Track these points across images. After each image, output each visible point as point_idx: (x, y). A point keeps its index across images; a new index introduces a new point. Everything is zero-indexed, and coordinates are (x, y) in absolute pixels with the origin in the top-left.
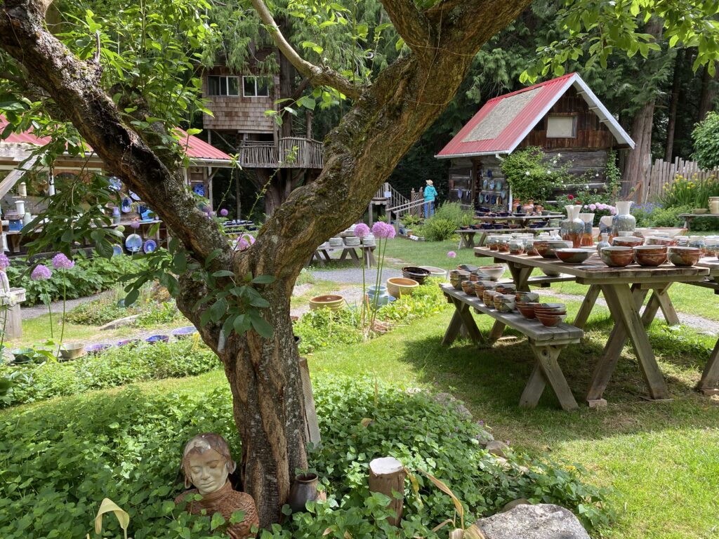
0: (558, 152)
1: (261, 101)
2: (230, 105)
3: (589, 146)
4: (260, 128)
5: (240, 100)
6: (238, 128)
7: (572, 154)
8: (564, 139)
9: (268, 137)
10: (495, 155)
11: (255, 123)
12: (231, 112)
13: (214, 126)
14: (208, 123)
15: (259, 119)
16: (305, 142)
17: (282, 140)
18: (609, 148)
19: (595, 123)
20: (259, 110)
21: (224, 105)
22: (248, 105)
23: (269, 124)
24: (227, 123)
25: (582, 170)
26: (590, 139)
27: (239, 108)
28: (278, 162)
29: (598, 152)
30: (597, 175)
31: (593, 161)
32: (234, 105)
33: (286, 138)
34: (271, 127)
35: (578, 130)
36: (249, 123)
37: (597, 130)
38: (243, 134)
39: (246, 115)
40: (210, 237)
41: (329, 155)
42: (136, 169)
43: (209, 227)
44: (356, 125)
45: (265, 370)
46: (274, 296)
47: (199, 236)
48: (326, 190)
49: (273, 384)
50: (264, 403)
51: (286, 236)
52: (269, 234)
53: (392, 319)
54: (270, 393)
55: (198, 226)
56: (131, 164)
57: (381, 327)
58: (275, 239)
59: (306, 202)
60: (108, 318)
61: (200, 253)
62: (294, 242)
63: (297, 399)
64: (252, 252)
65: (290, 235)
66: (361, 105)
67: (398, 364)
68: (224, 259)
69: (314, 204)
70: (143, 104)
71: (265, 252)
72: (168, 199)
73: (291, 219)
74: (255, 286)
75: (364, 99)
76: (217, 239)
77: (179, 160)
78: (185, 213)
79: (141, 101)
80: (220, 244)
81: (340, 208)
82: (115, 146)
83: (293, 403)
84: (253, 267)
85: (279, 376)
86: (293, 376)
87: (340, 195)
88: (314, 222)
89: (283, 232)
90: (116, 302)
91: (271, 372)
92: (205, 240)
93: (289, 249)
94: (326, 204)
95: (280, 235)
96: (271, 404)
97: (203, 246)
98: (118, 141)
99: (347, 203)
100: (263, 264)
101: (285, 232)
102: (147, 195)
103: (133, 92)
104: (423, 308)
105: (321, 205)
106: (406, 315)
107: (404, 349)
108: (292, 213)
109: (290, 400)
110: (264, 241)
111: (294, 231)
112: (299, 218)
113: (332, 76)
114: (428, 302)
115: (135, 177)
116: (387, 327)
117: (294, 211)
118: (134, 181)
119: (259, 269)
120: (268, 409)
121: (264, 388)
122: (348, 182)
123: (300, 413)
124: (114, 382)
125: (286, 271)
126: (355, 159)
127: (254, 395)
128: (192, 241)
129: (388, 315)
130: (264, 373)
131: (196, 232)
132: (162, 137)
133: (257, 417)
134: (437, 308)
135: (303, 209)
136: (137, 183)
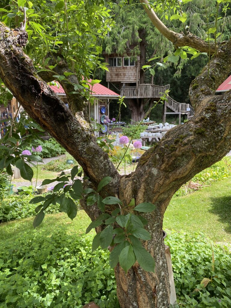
1: (131, 68)
2: (118, 70)
4: (131, 80)
5: (122, 68)
6: (121, 81)
9: (133, 85)
11: (128, 78)
12: (118, 74)
13: (111, 80)
14: (108, 79)
15: (130, 76)
16: (150, 86)
17: (140, 86)
20: (130, 72)
21: (115, 71)
22: (126, 70)
23: (134, 78)
24: (116, 79)
27: (121, 72)
28: (138, 95)
32: (120, 70)
33: (142, 84)
34: (135, 80)
36: (126, 78)
38: (123, 83)
39: (124, 75)
40: (102, 165)
41: (198, 97)
42: (45, 113)
43: (102, 158)
44: (217, 71)
45: (142, 273)
47: (93, 165)
48: (203, 129)
49: (148, 285)
50: (141, 298)
51: (165, 170)
52: (150, 166)
54: (146, 291)
55: (94, 157)
56: (41, 108)
57: (195, 186)
58: (155, 171)
59: (185, 141)
60: (62, 169)
61: (95, 179)
62: (172, 176)
63: (166, 291)
64: (134, 179)
65: (170, 170)
66: (220, 56)
67: (208, 213)
68: (112, 183)
69: (194, 143)
70: (64, 64)
71: (146, 181)
72: (71, 136)
73: (171, 156)
74: (137, 213)
75: (223, 52)
76: (108, 167)
78: (83, 147)
79: (63, 62)
80: (110, 170)
81: (216, 146)
82: (29, 94)
83: (163, 295)
84: (135, 193)
85: (154, 279)
86: (163, 273)
87: (217, 134)
88: (193, 160)
89: (163, 166)
91: (147, 275)
92: (98, 168)
93: (167, 182)
94: (203, 143)
95: (159, 169)
96: (147, 300)
97: (96, 173)
98: (31, 89)
99: (222, 141)
100: (144, 191)
101: (165, 168)
102: (54, 133)
103: (58, 57)
105: (199, 144)
107: (211, 204)
108: (172, 151)
109: (161, 293)
110: (145, 171)
111: (174, 167)
112: (179, 156)
113: (192, 38)
115: (44, 119)
116: (198, 187)
117: (173, 149)
118: (44, 122)
119: (140, 195)
120: (143, 303)
121: (141, 286)
122: (225, 122)
123: (167, 302)
125: (162, 196)
127: (133, 288)
128: (89, 169)
130: (141, 275)
131: (92, 162)
132: (75, 86)
135: (183, 148)
136: (46, 124)
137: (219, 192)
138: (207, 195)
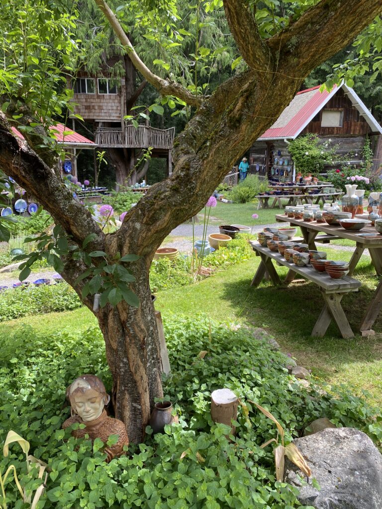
0: (329, 138)
1: (112, 97)
2: (89, 100)
3: (351, 134)
4: (112, 118)
5: (96, 97)
6: (95, 118)
7: (339, 139)
8: (333, 128)
9: (117, 125)
10: (283, 140)
11: (107, 115)
12: (90, 106)
15: (111, 111)
16: (144, 129)
17: (127, 127)
18: (365, 135)
19: (356, 116)
20: (110, 105)
21: (84, 100)
22: (102, 101)
23: (118, 115)
24: (87, 114)
25: (345, 151)
26: (352, 128)
27: (95, 102)
28: (125, 143)
29: (358, 138)
30: (356, 155)
31: (354, 144)
32: (92, 100)
33: (130, 125)
34: (120, 117)
35: (344, 121)
36: (103, 114)
37: (358, 121)
38: (98, 123)
39: (100, 108)
40: (85, 223)
41: (178, 155)
42: (25, 170)
43: (85, 216)
44: (198, 129)
45: (131, 326)
46: (138, 270)
47: (77, 223)
48: (178, 186)
49: (137, 336)
50: (130, 351)
51: (147, 224)
52: (133, 222)
53: (213, 265)
54: (135, 343)
55: (76, 215)
56: (21, 166)
57: (206, 272)
58: (138, 225)
59: (162, 196)
60: (4, 263)
61: (79, 237)
62: (153, 229)
63: (155, 345)
64: (119, 235)
65: (150, 223)
66: (202, 113)
67: (218, 300)
68: (97, 240)
69: (169, 198)
70: (27, 111)
71: (130, 236)
72: (51, 194)
73: (151, 210)
74: (122, 263)
75: (204, 108)
76: (91, 225)
77: (57, 156)
78: (65, 205)
79: (25, 108)
80: (94, 228)
81: (189, 201)
82: (7, 151)
83: (152, 349)
84: (120, 247)
85: (142, 330)
86: (151, 328)
87: (190, 190)
88: (169, 213)
89: (145, 220)
90: (9, 251)
91: (136, 327)
92: (82, 226)
93: (149, 234)
94: (178, 198)
95: (142, 223)
96: (136, 351)
97: (80, 231)
98: (9, 147)
99: (194, 197)
100: (129, 245)
101: (146, 221)
102: (34, 191)
103: (18, 101)
104: (236, 257)
105: (174, 199)
106: (223, 262)
107: (224, 290)
108: (151, 206)
109: (150, 347)
110: (129, 227)
111: (153, 220)
112: (158, 210)
113: (177, 88)
114: (239, 252)
115: (23, 177)
116: (210, 272)
117: (153, 204)
118: (23, 180)
119: (125, 249)
120: (133, 355)
121: (130, 339)
122: (196, 180)
123: (157, 356)
124: (11, 316)
125: (146, 250)
126: (201, 160)
127: (122, 344)
128: (72, 227)
129: (210, 262)
130: (130, 328)
131: (75, 219)
132: (44, 138)
133: (125, 360)
134: (245, 257)
135: (161, 202)
136: (26, 181)
137: (234, 277)
138: (220, 281)
